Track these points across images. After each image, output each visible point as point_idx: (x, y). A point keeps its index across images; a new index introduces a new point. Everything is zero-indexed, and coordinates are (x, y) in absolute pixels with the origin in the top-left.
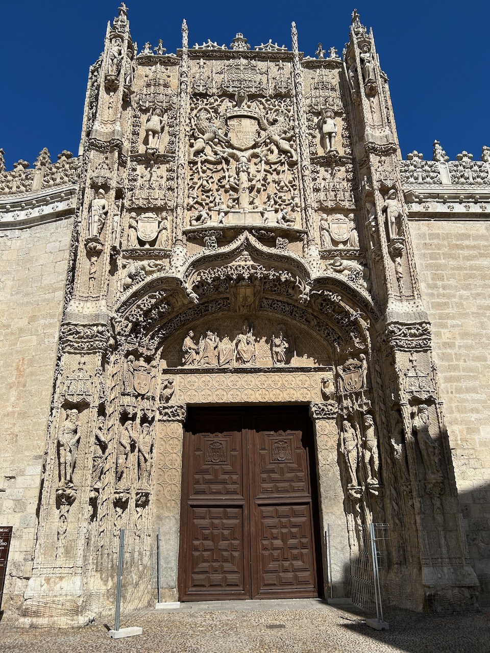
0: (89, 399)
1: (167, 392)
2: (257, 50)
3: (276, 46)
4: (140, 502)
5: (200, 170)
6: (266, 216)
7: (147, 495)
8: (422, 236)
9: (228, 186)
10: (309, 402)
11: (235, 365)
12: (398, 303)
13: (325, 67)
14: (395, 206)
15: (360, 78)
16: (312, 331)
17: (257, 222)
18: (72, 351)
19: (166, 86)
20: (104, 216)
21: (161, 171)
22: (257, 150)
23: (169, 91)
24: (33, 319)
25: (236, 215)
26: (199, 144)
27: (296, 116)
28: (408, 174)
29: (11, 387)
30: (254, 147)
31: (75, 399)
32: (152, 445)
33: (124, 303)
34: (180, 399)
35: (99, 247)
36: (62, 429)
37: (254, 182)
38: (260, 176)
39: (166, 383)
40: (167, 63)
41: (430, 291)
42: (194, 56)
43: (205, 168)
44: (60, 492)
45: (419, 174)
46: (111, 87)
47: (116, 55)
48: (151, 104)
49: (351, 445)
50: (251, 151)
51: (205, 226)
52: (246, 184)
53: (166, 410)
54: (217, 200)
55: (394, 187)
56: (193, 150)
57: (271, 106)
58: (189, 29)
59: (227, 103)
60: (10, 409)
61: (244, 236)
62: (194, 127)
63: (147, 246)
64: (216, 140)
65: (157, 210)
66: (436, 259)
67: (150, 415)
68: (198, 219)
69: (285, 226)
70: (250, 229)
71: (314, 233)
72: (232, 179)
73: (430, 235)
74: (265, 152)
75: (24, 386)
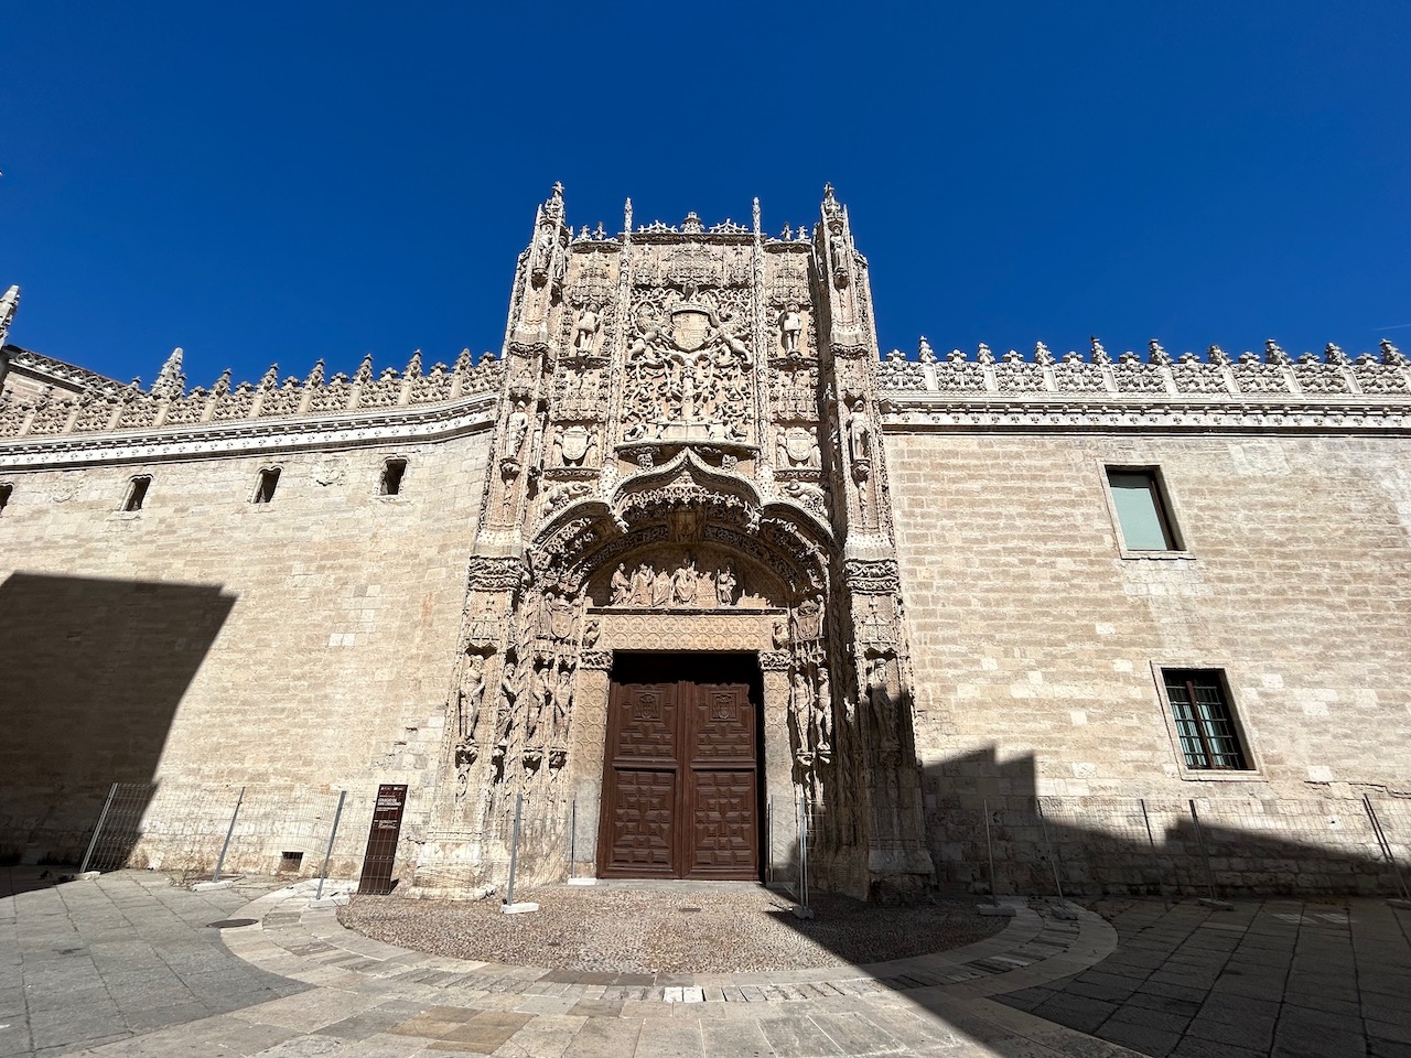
0: (496, 644)
1: (592, 635)
2: (712, 232)
3: (735, 226)
4: (554, 763)
5: (638, 376)
6: (711, 429)
7: (563, 754)
8: (900, 454)
9: (669, 395)
10: (757, 651)
11: (672, 605)
12: (860, 537)
13: (791, 251)
14: (861, 420)
15: (829, 265)
16: (764, 566)
17: (701, 437)
18: (480, 588)
19: (604, 276)
20: (522, 433)
21: (593, 376)
22: (706, 352)
23: (607, 283)
24: (443, 548)
25: (677, 429)
26: (638, 345)
27: (754, 310)
28: (886, 378)
29: (416, 627)
30: (703, 347)
31: (481, 644)
32: (571, 698)
33: (543, 533)
34: (605, 645)
35: (516, 468)
36: (464, 677)
37: (700, 390)
38: (708, 382)
39: (590, 625)
40: (607, 249)
41: (906, 520)
42: (638, 240)
43: (644, 373)
44: (460, 749)
45: (900, 377)
46: (539, 282)
47: (546, 244)
48: (586, 298)
49: (802, 703)
50: (698, 353)
51: (640, 442)
52: (691, 392)
53: (590, 657)
54: (656, 411)
55: (861, 397)
56: (631, 352)
57: (725, 299)
58: (633, 209)
59: (674, 296)
60: (414, 651)
61: (685, 454)
62: (633, 325)
63: (573, 465)
64: (659, 340)
65: (587, 423)
66: (915, 482)
67: (570, 663)
68: (633, 433)
69: (733, 441)
70: (692, 446)
71: (769, 450)
72: (674, 386)
73: (910, 452)
74: (715, 354)
75: (431, 625)
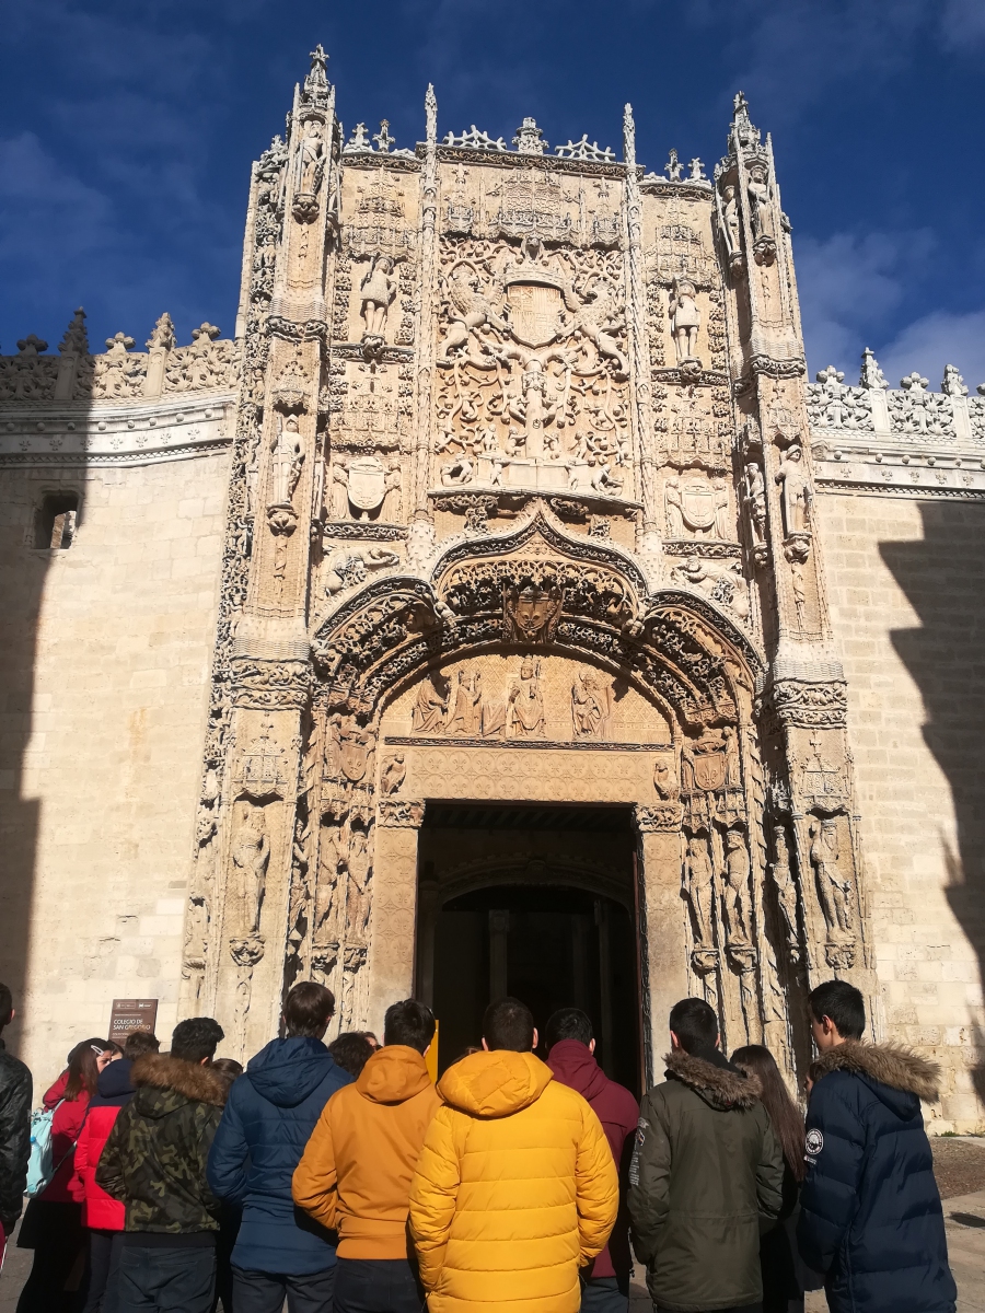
0: (283, 790)
1: (393, 778)
2: (560, 155)
3: (595, 147)
4: (350, 965)
5: (458, 380)
6: (573, 474)
7: (363, 951)
8: (835, 524)
9: (506, 416)
10: (634, 805)
11: (511, 733)
12: (796, 646)
13: (682, 195)
15: (748, 229)
18: (252, 704)
19: (396, 212)
20: (298, 465)
21: (390, 375)
22: (557, 350)
23: (401, 224)
24: (157, 638)
25: (523, 470)
27: (629, 289)
28: (817, 409)
29: (121, 760)
30: (557, 339)
31: (258, 790)
32: (371, 868)
33: (329, 622)
34: (414, 792)
35: (292, 521)
36: (237, 839)
37: (552, 410)
38: (564, 399)
39: (392, 761)
42: (445, 155)
43: (466, 378)
44: (239, 945)
45: (837, 410)
46: (305, 215)
47: (314, 154)
48: (370, 247)
50: (548, 352)
51: (468, 487)
52: (537, 412)
53: (392, 809)
54: (488, 440)
55: (797, 440)
56: (446, 344)
57: (585, 267)
59: (507, 256)
60: (121, 799)
62: (447, 298)
63: (365, 519)
64: (487, 327)
65: (385, 450)
66: (857, 565)
67: (366, 818)
68: (456, 472)
69: (604, 493)
70: (547, 498)
71: (654, 511)
72: (513, 402)
73: (850, 522)
74: (573, 355)
75: (147, 758)
